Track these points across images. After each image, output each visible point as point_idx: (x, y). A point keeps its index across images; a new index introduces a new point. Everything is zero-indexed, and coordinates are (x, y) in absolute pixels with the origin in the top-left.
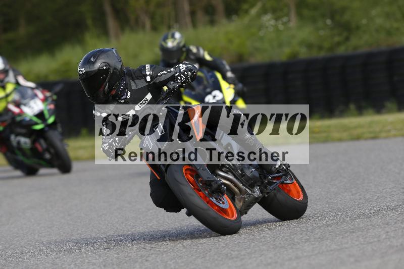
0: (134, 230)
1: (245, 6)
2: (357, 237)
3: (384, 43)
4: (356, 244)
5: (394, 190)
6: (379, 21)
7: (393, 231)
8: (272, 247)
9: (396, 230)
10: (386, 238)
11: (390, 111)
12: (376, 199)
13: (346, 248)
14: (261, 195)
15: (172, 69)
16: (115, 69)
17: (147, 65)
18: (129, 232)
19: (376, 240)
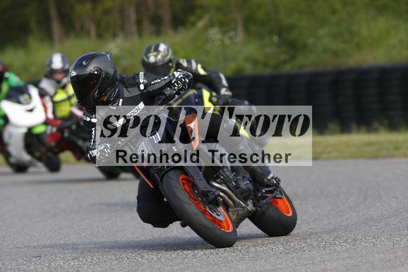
0: (67, 239)
1: (192, 18)
2: (292, 258)
3: (331, 64)
4: (290, 265)
5: (333, 212)
6: (326, 41)
7: (328, 254)
8: (205, 263)
9: (331, 254)
10: (321, 261)
11: (333, 133)
12: (314, 221)
13: (280, 269)
14: (254, 209)
15: (166, 78)
16: (107, 74)
17: (141, 73)
18: (62, 241)
19: (310, 262)
